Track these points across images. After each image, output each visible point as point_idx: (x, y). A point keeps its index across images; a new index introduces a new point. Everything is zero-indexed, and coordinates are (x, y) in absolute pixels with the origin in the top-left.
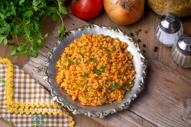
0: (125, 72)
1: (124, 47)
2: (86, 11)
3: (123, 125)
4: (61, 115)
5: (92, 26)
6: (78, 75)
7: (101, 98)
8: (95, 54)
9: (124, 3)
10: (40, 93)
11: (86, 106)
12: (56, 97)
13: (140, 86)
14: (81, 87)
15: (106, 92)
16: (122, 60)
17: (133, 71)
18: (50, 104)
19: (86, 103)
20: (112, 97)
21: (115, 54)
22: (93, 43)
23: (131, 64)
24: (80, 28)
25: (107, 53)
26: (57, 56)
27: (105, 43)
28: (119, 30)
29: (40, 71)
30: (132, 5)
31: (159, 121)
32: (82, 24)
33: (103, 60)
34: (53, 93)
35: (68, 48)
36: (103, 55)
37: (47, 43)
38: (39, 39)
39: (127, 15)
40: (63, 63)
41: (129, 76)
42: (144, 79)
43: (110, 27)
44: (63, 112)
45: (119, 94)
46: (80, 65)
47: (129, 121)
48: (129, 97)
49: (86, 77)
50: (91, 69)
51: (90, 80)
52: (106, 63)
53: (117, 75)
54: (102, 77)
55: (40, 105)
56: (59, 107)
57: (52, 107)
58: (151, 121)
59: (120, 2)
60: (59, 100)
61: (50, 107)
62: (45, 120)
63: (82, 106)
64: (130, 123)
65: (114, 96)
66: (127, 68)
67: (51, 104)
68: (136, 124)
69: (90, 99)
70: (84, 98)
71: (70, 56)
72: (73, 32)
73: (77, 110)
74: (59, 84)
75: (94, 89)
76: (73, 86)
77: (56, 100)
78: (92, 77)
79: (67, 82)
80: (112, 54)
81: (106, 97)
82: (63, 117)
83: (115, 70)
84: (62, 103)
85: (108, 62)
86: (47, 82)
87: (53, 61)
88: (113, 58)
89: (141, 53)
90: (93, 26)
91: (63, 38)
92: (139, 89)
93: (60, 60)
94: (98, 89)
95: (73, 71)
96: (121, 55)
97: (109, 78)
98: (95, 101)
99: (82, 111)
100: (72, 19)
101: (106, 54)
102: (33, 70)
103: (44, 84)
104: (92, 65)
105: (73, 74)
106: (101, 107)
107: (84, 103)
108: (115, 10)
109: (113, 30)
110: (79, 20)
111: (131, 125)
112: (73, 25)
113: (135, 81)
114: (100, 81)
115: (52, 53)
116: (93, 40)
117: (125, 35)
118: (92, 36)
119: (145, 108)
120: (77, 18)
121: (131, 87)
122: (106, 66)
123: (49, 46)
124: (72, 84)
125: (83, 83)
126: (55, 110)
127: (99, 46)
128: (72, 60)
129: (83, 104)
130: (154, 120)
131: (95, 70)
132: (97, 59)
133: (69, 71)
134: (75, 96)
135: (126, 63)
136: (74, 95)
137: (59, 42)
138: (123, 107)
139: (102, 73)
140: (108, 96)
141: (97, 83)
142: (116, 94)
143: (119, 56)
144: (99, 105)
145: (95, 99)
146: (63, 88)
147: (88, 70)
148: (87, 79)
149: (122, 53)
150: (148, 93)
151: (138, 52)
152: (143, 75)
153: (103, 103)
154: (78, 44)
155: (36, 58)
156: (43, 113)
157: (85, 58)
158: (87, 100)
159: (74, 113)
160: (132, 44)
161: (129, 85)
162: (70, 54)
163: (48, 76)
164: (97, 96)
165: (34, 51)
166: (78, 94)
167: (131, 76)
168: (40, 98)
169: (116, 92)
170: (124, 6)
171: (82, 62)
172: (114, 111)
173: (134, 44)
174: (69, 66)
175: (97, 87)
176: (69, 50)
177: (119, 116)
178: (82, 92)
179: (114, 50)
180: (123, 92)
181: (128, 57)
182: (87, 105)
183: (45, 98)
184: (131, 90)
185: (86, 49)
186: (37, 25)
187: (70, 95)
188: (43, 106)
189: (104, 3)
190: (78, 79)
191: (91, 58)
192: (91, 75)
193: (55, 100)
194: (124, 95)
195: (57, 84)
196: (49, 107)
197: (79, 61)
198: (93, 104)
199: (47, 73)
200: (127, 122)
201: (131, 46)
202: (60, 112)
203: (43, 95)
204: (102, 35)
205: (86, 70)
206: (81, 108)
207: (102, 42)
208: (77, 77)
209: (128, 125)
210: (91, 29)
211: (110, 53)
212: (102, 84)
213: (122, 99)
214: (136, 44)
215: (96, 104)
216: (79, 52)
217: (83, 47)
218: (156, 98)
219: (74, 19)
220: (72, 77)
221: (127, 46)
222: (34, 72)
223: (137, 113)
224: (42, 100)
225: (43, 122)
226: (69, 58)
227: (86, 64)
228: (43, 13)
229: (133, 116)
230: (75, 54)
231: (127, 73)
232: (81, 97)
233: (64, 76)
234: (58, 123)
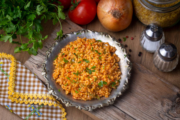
0: (113, 72)
1: (113, 51)
2: (82, 17)
3: (108, 118)
4: (55, 106)
5: (86, 31)
6: (72, 73)
7: (90, 94)
8: (88, 55)
9: (115, 13)
10: (38, 86)
11: (77, 99)
12: (52, 91)
13: (124, 86)
14: (73, 83)
15: (96, 89)
16: (110, 62)
17: (119, 72)
18: (46, 96)
19: (77, 98)
20: (100, 93)
21: (105, 56)
22: (87, 46)
23: (118, 66)
24: (76, 32)
25: (98, 55)
26: (55, 55)
27: (96, 46)
28: (109, 36)
29: (39, 68)
30: (122, 15)
31: (139, 117)
32: (77, 28)
33: (94, 61)
34: (49, 87)
35: (64, 49)
36: (94, 57)
37: (46, 43)
38: (40, 40)
39: (117, 23)
40: (59, 61)
41: (115, 76)
42: (128, 79)
43: (101, 33)
44: (57, 104)
45: (107, 91)
46: (74, 64)
47: (114, 115)
48: (115, 95)
49: (79, 75)
50: (83, 68)
51: (82, 77)
52: (96, 64)
53: (106, 74)
54: (92, 76)
55: (38, 97)
56: (54, 99)
57: (48, 99)
58: (132, 116)
59: (111, 11)
60: (54, 93)
61: (46, 99)
62: (41, 110)
63: (73, 100)
64: (114, 117)
65: (102, 92)
66: (114, 69)
67: (47, 97)
68: (119, 118)
69: (81, 94)
70: (75, 93)
71: (66, 56)
72: (70, 35)
73: (70, 103)
74: (55, 79)
75: (85, 86)
76: (67, 82)
77: (52, 93)
78: (83, 75)
79: (62, 78)
80: (103, 56)
81: (95, 93)
82: (57, 109)
83: (104, 70)
84: (57, 97)
85: (98, 63)
86: (45, 77)
87: (51, 60)
88: (103, 60)
89: (127, 57)
90: (87, 31)
91: (61, 40)
92: (124, 88)
93: (56, 59)
94: (88, 86)
95: (67, 69)
96: (110, 58)
97: (99, 77)
98: (85, 96)
99: (74, 104)
100: (69, 24)
101: (97, 56)
102: (33, 66)
103: (42, 79)
104: (84, 65)
105: (68, 71)
106: (90, 101)
107: (76, 97)
108: (107, 18)
109: (104, 36)
110: (75, 25)
111: (115, 118)
112: (69, 29)
113: (121, 80)
114: (91, 79)
115: (50, 52)
116: (86, 43)
117: (114, 41)
118: (85, 40)
119: (128, 105)
120: (73, 23)
121: (117, 86)
122: (97, 67)
123: (47, 46)
124: (66, 80)
125: (76, 80)
126: (50, 102)
127: (91, 48)
128: (67, 60)
129: (75, 98)
130: (135, 115)
131: (86, 69)
132: (89, 60)
133: (64, 69)
134: (68, 91)
135: (114, 64)
136: (67, 89)
137: (57, 43)
138: (109, 102)
139: (92, 72)
140: (97, 93)
141: (88, 81)
142: (104, 91)
143: (108, 59)
144: (88, 100)
145: (85, 95)
146: (58, 83)
147: (81, 68)
148: (80, 77)
149: (110, 56)
150: (131, 92)
151: (125, 55)
152: (128, 76)
153: (92, 98)
154: (73, 46)
155: (36, 56)
156: (40, 104)
157: (78, 59)
158: (79, 95)
159: (67, 105)
160: (119, 49)
161: (115, 84)
162: (66, 54)
163: (46, 72)
164: (87, 92)
165: (35, 49)
166: (71, 89)
167: (117, 76)
168: (38, 90)
169: (104, 90)
170: (115, 15)
171: (76, 62)
172: (102, 105)
173: (122, 48)
174: (64, 65)
175: (88, 84)
176: (65, 50)
177: (105, 110)
178: (75, 88)
179: (104, 53)
180: (110, 90)
181: (116, 60)
182: (78, 99)
183: (42, 91)
184: (116, 88)
185: (80, 51)
186: (38, 27)
187: (64, 90)
188: (40, 97)
189: (98, 12)
190: (71, 76)
191: (83, 58)
192: (83, 73)
193: (50, 93)
194: (111, 93)
195: (53, 79)
196: (45, 98)
197: (73, 61)
198: (83, 99)
199: (45, 70)
200: (111, 116)
201: (119, 50)
202: (54, 104)
203: (40, 88)
204: (95, 39)
205: (79, 69)
206: (73, 102)
207: (94, 45)
208: (71, 74)
209: (112, 118)
210: (85, 34)
211: (100, 55)
212: (92, 82)
213: (109, 95)
214: (123, 49)
215: (86, 98)
216: (73, 53)
217: (78, 48)
218: (138, 96)
219: (71, 24)
220: (67, 74)
221: (116, 50)
222: (34, 68)
223: (121, 109)
224: (40, 92)
225: (39, 112)
226: (65, 58)
227: (80, 64)
228: (44, 17)
229: (117, 111)
230: (70, 54)
231: (114, 74)
232: (73, 92)
233: (59, 73)
234: (52, 113)
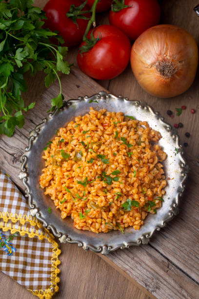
0: (151, 182)
1: (154, 139)
2: (101, 69)
3: (136, 267)
4: (40, 238)
5: (107, 97)
6: (75, 180)
7: (107, 221)
8: (107, 148)
9: (164, 67)
10: (12, 198)
11: (82, 230)
12: (36, 210)
13: (171, 209)
14: (77, 200)
15: (117, 213)
16: (148, 162)
17: (164, 183)
18: (25, 219)
19: (82, 227)
20: (124, 221)
21: (139, 151)
22: (106, 128)
23: (162, 170)
24: (88, 98)
25: (125, 149)
26: (45, 142)
27: (124, 129)
28: (150, 109)
29: (16, 162)
30: (176, 71)
31: (194, 269)
32: (92, 87)
33: (117, 161)
34: (32, 203)
35: (64, 129)
36: (118, 151)
37: (32, 114)
38: (19, 110)
39: (167, 85)
40: (53, 154)
41: (155, 190)
42: (179, 197)
43: (136, 102)
44: (44, 235)
45: (137, 219)
46: (79, 163)
47: (147, 262)
48: (152, 225)
49: (88, 186)
50: (97, 174)
51: (93, 191)
52: (121, 165)
53: (138, 188)
54: (112, 188)
55: (10, 218)
56: (38, 226)
57: (28, 225)
58: (181, 267)
59: (157, 64)
60: (40, 216)
61: (25, 224)
62: (15, 242)
63: (75, 230)
64: (148, 266)
65: (128, 220)
66: (154, 177)
67: (27, 220)
68: (157, 269)
69: (90, 222)
70: (79, 218)
71: (67, 144)
72: (76, 103)
73: (67, 237)
74: (43, 188)
75: (97, 206)
76: (65, 196)
77: (35, 216)
78: (96, 186)
79: (56, 189)
80: (134, 151)
81: (116, 221)
82: (43, 241)
83: (135, 179)
84: (45, 222)
85: (125, 165)
86: (24, 183)
87: (38, 149)
88: (134, 158)
89: (181, 154)
90: (110, 97)
91: (59, 111)
92: (170, 214)
93: (48, 149)
94: (104, 208)
95: (68, 171)
96: (148, 153)
97: (124, 191)
98: (97, 225)
99: (75, 239)
100: (77, 77)
101: (124, 151)
102: (5, 158)
103: (19, 183)
104: (99, 168)
105: (67, 176)
106: (105, 235)
107: (79, 226)
108: (149, 74)
109: (139, 108)
110: (89, 79)
111: (149, 269)
112: (76, 88)
113: (165, 198)
114: (109, 196)
115: (38, 134)
116: (106, 121)
117: (158, 119)
118: (104, 115)
119: (176, 245)
120: (85, 76)
121: (157, 208)
122: (122, 171)
123: (34, 119)
124: (64, 192)
125: (82, 195)
126: (32, 230)
127: (115, 133)
128: (68, 153)
129: (77, 226)
130: (187, 266)
131: (102, 176)
132: (109, 157)
133: (61, 171)
134: (66, 212)
135: (155, 167)
136: (65, 210)
137: (51, 118)
138: (140, 239)
139: (113, 182)
140: (118, 220)
141: (103, 198)
142: (131, 218)
143: (145, 155)
144: (102, 232)
145: (97, 222)
146: (49, 196)
147: (92, 173)
148: (89, 189)
149: (149, 150)
150: (182, 219)
151: (176, 150)
152: (179, 190)
153: (108, 229)
154: (82, 126)
155: (12, 138)
156: (12, 232)
157: (89, 153)
158: (85, 222)
159: (61, 240)
160: (167, 136)
161: (155, 205)
162: (67, 141)
163: (27, 173)
164: (102, 218)
166: (72, 209)
167: (159, 190)
168: (10, 206)
169: (133, 215)
170: (163, 71)
171: (83, 159)
172: (126, 244)
173: (172, 135)
174: (62, 162)
175: (102, 205)
176: (66, 133)
177: (131, 253)
178: (79, 208)
179: (138, 144)
180: (144, 215)
181: (158, 156)
182: (84, 229)
183: (18, 208)
184: (156, 213)
185: (92, 137)
186: (18, 87)
187: (59, 209)
188: (14, 220)
189: (132, 60)
190: (74, 186)
191: (99, 153)
192: (95, 182)
193: (33, 215)
194: (145, 221)
195: (40, 187)
196: (23, 224)
197: (79, 156)
198: (93, 230)
199: (26, 168)
200: (143, 264)
201: (167, 139)
202: (40, 234)
203: (15, 203)
204: (122, 114)
205: (89, 173)
206: (75, 234)
207: (120, 126)
208: (73, 182)
209: (145, 269)
210: (105, 102)
211: (131, 148)
212: (111, 200)
213: (141, 226)
214: (174, 137)
215: (98, 229)
216: (80, 141)
217: (89, 132)
218: (195, 229)
219: (81, 77)
220: (65, 180)
221: (160, 137)
222: (6, 162)
223: (161, 251)
224: (13, 210)
225: (11, 245)
226: (64, 149)
227: (90, 164)
228: (31, 68)
229: (154, 256)
230: (75, 142)
231: (153, 185)
232: (75, 215)
233: (52, 178)
234: (34, 248)
